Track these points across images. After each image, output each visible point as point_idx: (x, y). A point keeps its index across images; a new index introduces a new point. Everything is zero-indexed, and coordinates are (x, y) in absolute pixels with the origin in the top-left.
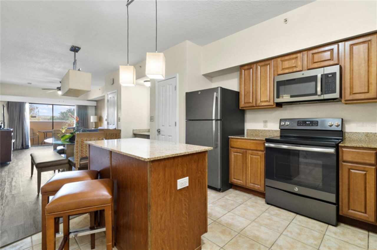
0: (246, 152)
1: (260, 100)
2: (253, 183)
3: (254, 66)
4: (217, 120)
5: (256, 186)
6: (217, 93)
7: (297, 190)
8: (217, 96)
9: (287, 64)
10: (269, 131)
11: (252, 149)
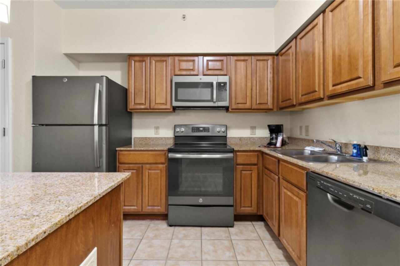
0: (142, 167)
1: (155, 102)
2: (151, 206)
3: (148, 59)
4: (100, 125)
5: (156, 208)
6: (101, 84)
7: (202, 201)
8: (101, 90)
9: (184, 65)
10: (161, 138)
11: (149, 162)
